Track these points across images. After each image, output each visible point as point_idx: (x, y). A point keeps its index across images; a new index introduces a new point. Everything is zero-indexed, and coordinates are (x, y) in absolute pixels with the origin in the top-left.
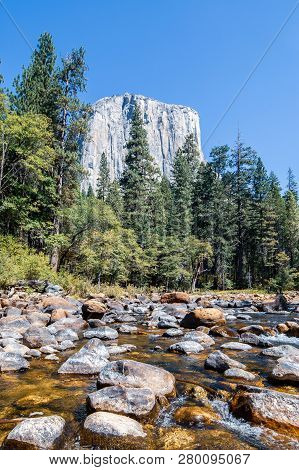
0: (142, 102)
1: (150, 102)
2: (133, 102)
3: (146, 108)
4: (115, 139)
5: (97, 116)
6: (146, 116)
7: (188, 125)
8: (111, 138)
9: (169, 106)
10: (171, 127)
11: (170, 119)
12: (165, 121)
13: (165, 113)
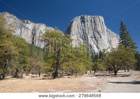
0: (86, 17)
1: (88, 16)
2: (83, 17)
3: (87, 18)
4: (79, 27)
5: (74, 22)
6: (87, 20)
7: (100, 20)
8: (78, 27)
9: (93, 16)
10: (95, 22)
11: (94, 20)
12: (93, 21)
13: (92, 18)
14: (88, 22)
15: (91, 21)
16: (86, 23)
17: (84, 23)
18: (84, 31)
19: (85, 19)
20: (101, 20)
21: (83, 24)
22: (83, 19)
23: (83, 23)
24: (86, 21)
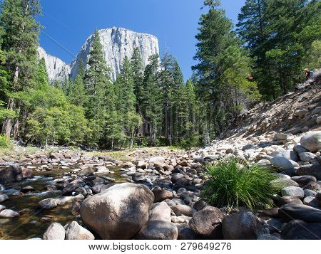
0: (123, 32)
2: (118, 32)
14: (126, 44)
15: (134, 43)
16: (123, 47)
17: (119, 45)
18: (118, 64)
19: (120, 35)
20: (154, 45)
21: (116, 48)
22: (116, 36)
23: (116, 45)
24: (123, 41)
